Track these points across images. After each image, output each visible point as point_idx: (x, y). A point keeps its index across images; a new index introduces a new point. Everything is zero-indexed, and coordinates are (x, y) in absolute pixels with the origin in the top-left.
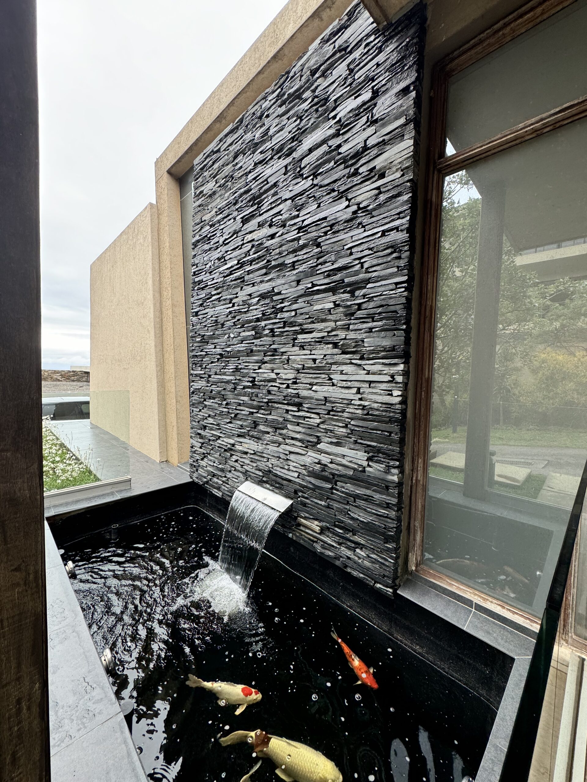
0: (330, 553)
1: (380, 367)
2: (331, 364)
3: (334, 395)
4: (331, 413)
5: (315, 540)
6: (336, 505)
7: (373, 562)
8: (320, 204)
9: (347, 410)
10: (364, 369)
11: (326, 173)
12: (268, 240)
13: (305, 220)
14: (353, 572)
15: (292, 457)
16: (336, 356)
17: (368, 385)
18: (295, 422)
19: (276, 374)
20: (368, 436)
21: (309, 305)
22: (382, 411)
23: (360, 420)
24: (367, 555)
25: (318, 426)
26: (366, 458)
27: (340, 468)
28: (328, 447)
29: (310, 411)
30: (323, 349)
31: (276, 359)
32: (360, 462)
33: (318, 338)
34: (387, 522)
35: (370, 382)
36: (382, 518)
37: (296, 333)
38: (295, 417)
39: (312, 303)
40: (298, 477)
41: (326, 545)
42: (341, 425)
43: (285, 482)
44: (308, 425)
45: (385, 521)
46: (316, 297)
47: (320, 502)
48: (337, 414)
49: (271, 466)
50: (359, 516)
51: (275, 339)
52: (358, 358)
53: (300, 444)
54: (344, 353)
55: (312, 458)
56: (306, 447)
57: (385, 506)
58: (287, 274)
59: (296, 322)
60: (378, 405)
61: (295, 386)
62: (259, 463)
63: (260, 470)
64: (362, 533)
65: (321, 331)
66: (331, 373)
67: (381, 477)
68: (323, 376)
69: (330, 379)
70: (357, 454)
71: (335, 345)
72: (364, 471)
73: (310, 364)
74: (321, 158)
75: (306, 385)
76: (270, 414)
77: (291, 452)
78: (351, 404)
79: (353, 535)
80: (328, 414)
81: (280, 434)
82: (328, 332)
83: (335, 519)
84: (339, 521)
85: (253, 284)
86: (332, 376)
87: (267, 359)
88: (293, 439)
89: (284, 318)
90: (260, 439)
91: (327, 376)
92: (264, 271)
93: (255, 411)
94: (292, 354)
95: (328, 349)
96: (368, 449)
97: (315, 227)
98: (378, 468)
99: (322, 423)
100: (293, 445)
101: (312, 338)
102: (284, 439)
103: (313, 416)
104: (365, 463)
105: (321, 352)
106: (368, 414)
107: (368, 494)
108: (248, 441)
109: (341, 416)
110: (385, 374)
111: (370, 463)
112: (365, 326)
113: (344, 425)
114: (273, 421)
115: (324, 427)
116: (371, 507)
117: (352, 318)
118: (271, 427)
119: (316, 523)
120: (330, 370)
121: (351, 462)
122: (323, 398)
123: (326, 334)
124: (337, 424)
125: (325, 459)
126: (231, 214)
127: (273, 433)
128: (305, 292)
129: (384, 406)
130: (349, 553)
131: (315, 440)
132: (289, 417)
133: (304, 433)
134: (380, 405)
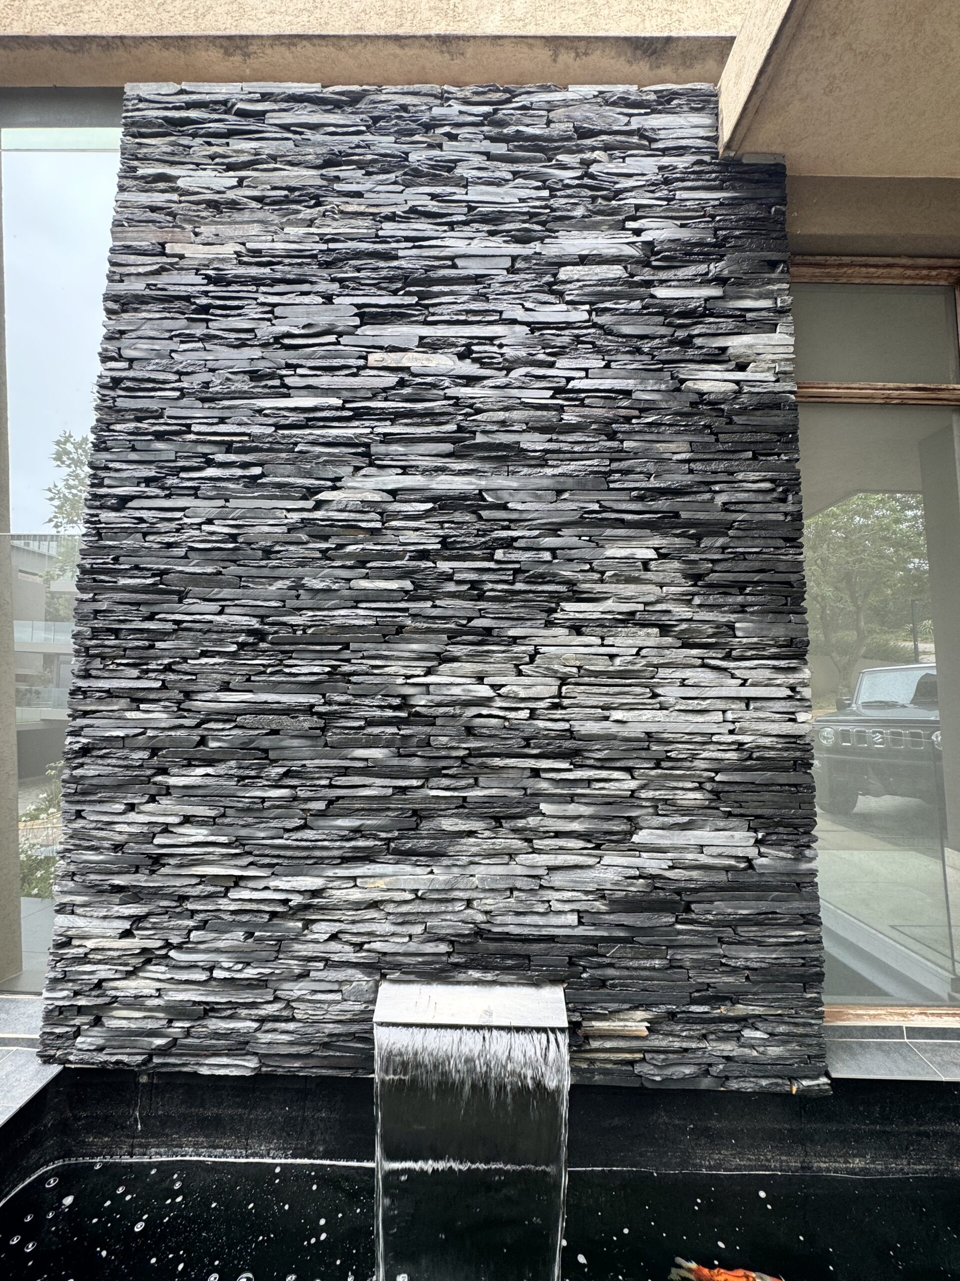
0: (687, 1071)
1: (767, 673)
2: (657, 666)
3: (670, 727)
4: (664, 764)
5: (639, 1056)
6: (687, 957)
7: (784, 1043)
8: (610, 362)
9: (705, 755)
10: (733, 676)
11: (622, 314)
12: (457, 385)
13: (573, 379)
14: (743, 1085)
15: (558, 879)
16: (667, 652)
17: (743, 706)
18: (561, 795)
19: (492, 686)
20: (755, 798)
21: (593, 545)
22: (780, 750)
23: (736, 770)
24: (770, 1034)
25: (632, 796)
26: (752, 841)
27: (695, 874)
28: (661, 836)
29: (607, 765)
30: (634, 635)
31: (493, 652)
32: (740, 853)
33: (620, 613)
34: (808, 951)
35: (748, 700)
36: (796, 947)
37: (558, 598)
38: (561, 785)
39: (601, 543)
40: (580, 923)
41: (671, 1056)
42: (690, 785)
43: (536, 947)
44: (603, 796)
45: (803, 951)
46: (609, 532)
47: (648, 963)
48: (679, 764)
49: (481, 917)
50: (747, 959)
51: (483, 605)
52: (720, 656)
53: (581, 844)
54: (685, 646)
55: (620, 869)
56: (598, 847)
57: (801, 921)
58: (526, 470)
59: (555, 575)
60: (770, 739)
61: (558, 714)
62: (431, 922)
63: (441, 939)
64: (755, 994)
65: (628, 599)
66: (659, 685)
67: (789, 869)
68: (638, 690)
69: (655, 696)
70: (732, 836)
71: (665, 630)
72: (751, 866)
73: (601, 665)
74: (611, 285)
75: (593, 711)
76: (476, 783)
77: (551, 869)
78: (712, 742)
79: (734, 1004)
80: (658, 766)
81: (514, 830)
82: (646, 604)
83: (691, 985)
84: (700, 987)
85: (403, 468)
86: (659, 691)
87: (457, 650)
88: (558, 835)
89: (519, 562)
90: (444, 855)
91: (648, 690)
92: (448, 447)
93: (415, 783)
94: (547, 642)
95: (649, 637)
96: (755, 822)
97: (603, 401)
98: (781, 854)
99: (643, 787)
100: (561, 848)
101: (603, 613)
102: (530, 841)
103: (616, 775)
104: (752, 852)
105: (630, 641)
106: (750, 758)
107: (764, 909)
108: (390, 869)
109: (689, 769)
110: (779, 685)
111: (763, 850)
112: (730, 600)
113: (697, 785)
114: (489, 801)
115: (651, 794)
116: (773, 933)
117: (700, 583)
118: (482, 817)
119: (640, 1014)
120: (653, 678)
121: (720, 856)
122: (643, 735)
123: (641, 607)
124: (680, 785)
125: (653, 864)
126: (312, 283)
127: (487, 834)
128: (581, 517)
129: (782, 740)
130: (729, 1048)
131: (624, 827)
132: (544, 785)
133: (591, 817)
134: (775, 739)
